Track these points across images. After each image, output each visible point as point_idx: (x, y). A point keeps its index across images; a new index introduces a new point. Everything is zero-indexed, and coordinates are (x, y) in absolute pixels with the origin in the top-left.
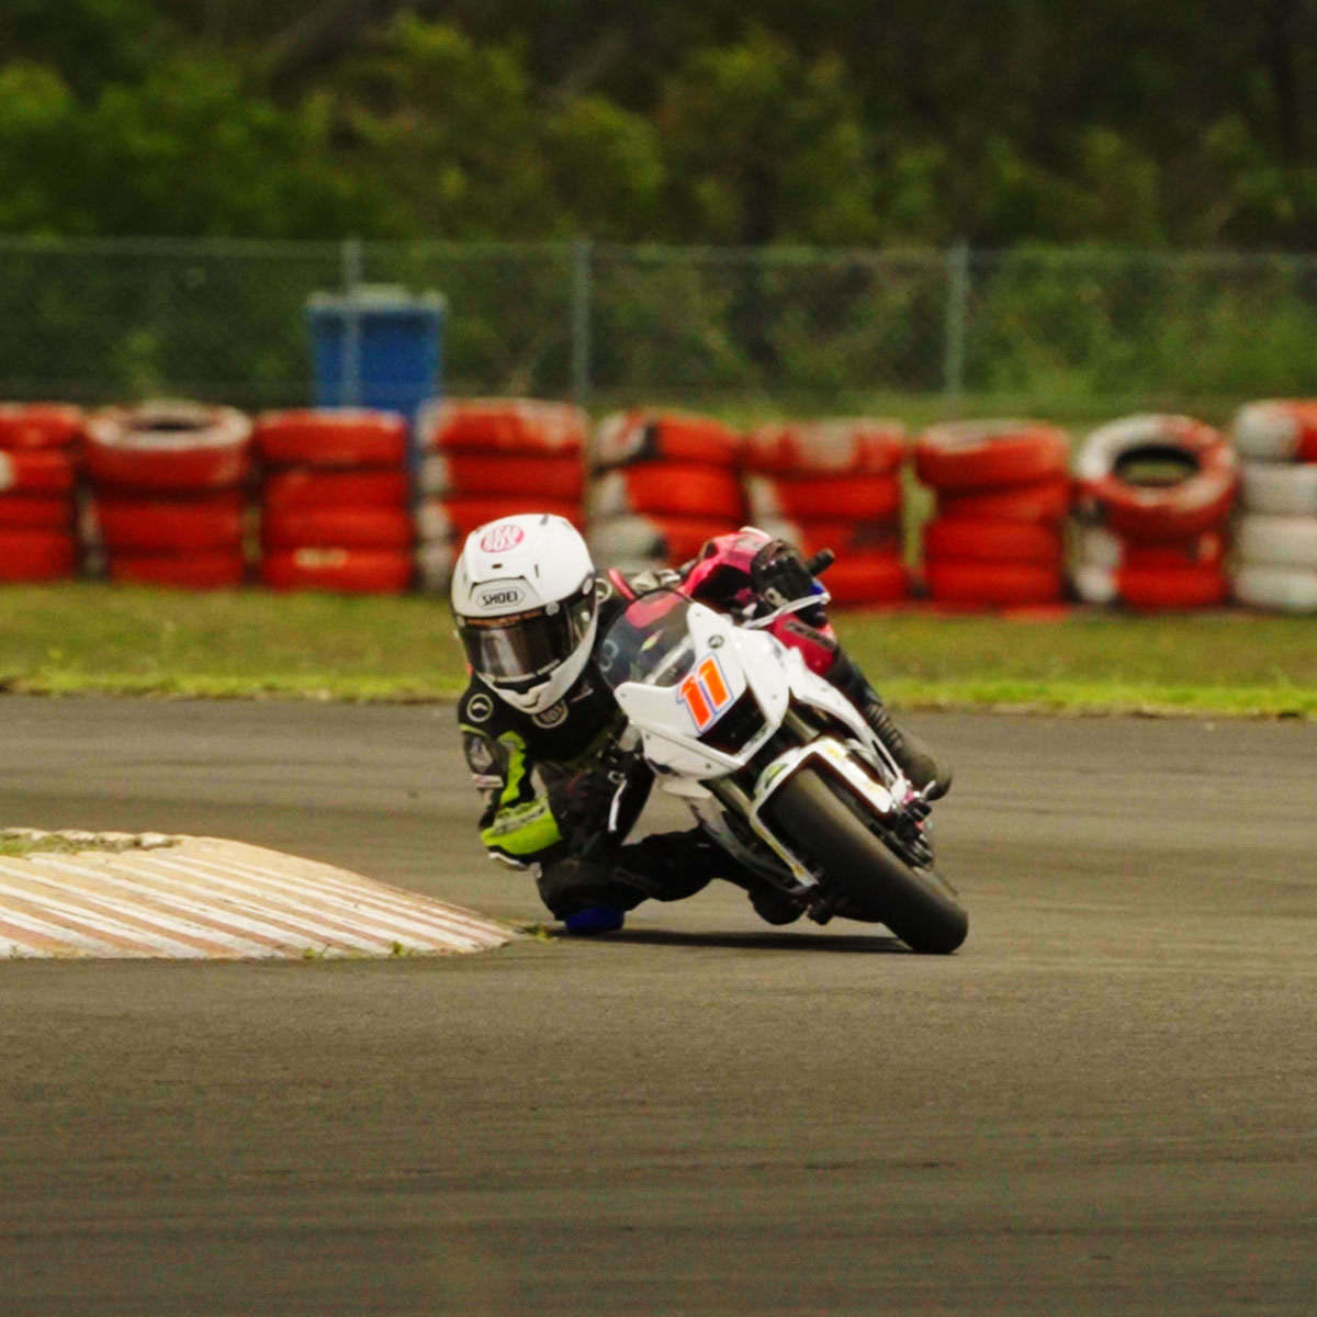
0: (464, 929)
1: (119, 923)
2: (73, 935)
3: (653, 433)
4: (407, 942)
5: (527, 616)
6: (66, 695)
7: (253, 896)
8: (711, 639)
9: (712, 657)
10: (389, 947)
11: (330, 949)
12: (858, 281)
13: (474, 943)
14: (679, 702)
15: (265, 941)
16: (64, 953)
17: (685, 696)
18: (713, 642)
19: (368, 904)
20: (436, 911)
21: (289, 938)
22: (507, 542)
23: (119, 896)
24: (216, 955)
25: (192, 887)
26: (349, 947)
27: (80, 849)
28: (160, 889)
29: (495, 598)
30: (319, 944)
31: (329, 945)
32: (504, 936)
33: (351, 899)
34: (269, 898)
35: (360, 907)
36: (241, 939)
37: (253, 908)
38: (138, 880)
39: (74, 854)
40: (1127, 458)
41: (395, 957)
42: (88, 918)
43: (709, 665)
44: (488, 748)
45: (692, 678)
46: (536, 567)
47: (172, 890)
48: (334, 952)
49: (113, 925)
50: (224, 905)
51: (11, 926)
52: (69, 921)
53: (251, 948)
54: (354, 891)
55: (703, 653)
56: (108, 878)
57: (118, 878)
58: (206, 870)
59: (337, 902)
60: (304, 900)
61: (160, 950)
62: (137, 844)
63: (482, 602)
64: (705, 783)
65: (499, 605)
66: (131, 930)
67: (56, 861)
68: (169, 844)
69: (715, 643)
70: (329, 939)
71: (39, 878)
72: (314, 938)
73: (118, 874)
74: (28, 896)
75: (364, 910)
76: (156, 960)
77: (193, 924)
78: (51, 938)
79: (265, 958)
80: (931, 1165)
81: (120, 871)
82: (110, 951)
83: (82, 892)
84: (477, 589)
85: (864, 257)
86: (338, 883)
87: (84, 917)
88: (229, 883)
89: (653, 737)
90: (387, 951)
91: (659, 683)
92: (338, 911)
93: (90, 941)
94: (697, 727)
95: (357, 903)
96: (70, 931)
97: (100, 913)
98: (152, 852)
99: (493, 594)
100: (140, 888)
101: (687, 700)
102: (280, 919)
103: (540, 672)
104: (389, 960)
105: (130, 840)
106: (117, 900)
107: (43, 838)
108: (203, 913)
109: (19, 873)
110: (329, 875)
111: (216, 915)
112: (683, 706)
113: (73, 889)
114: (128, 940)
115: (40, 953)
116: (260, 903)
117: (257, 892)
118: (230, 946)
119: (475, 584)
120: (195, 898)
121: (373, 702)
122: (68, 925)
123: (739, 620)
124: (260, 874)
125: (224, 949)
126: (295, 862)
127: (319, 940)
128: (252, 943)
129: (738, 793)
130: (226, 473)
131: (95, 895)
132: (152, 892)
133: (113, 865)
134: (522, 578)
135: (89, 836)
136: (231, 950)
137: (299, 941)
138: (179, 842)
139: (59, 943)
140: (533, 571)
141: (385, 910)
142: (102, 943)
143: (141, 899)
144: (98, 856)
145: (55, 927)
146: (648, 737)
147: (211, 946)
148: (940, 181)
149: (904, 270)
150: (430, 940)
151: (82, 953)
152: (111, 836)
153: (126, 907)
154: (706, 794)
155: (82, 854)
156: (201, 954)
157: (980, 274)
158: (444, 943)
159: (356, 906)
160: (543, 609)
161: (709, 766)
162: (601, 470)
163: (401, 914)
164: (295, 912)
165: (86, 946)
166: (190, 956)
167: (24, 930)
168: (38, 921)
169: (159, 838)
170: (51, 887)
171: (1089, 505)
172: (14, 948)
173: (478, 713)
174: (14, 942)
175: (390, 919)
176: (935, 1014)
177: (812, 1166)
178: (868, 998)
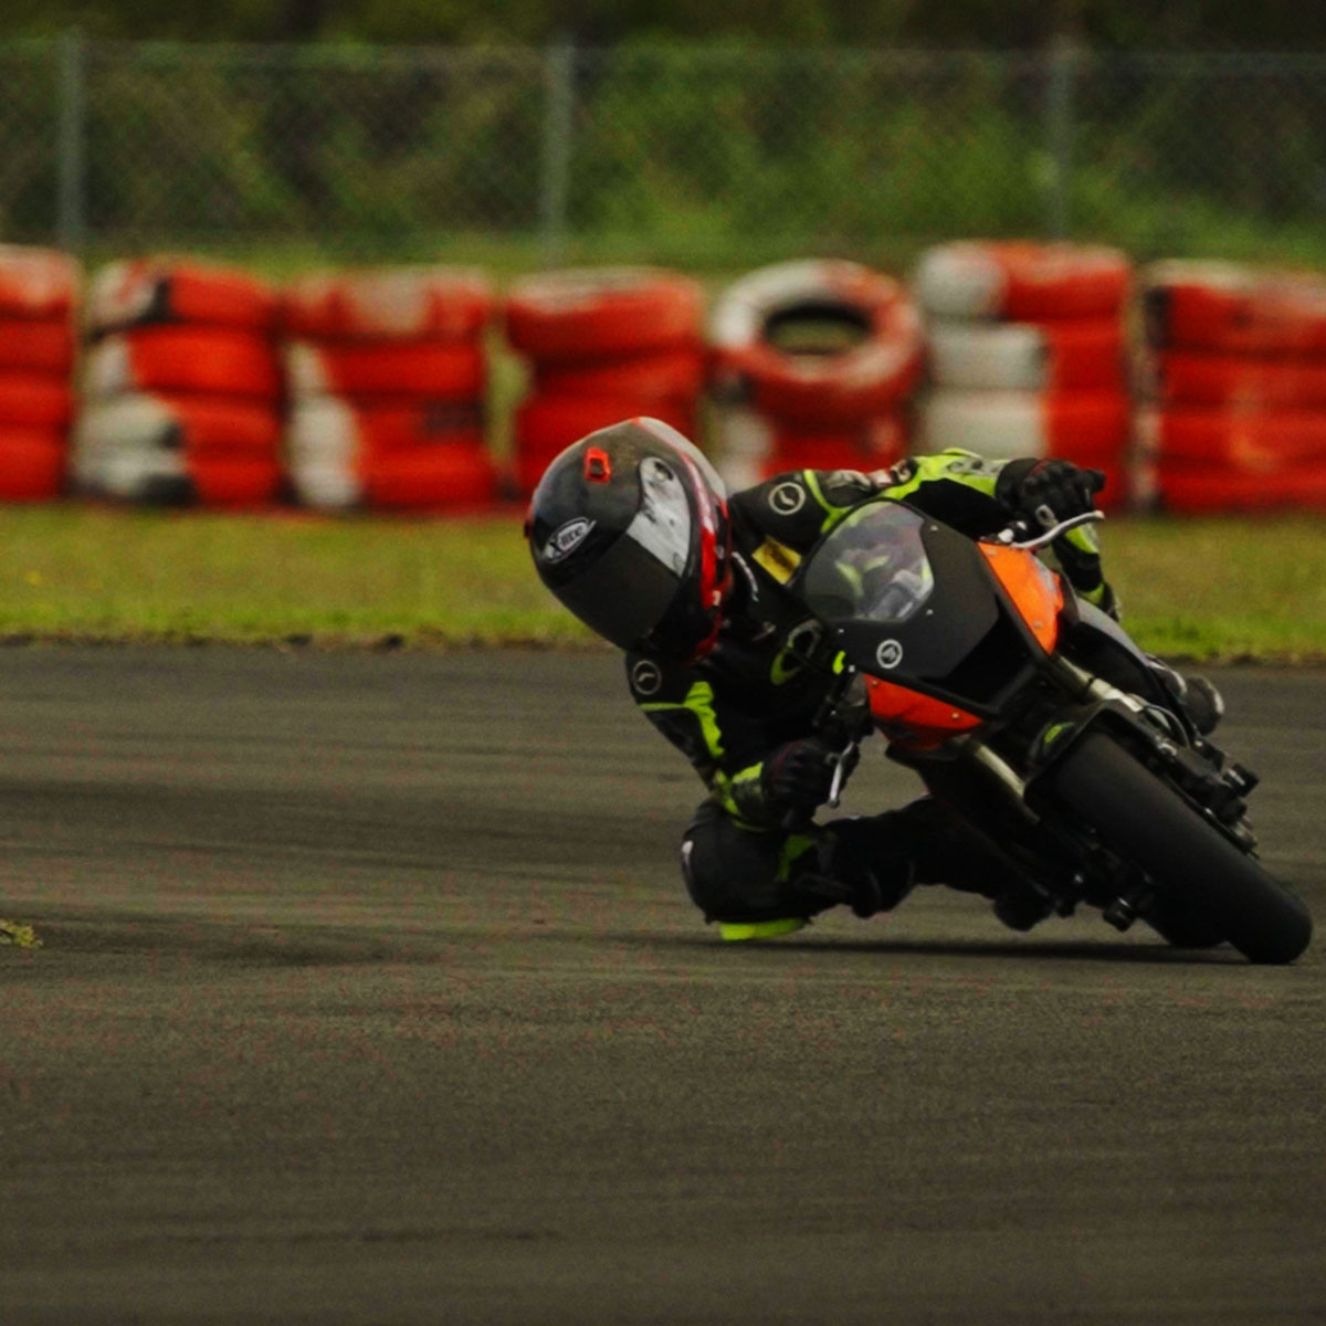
3: (164, 289)
12: (428, 88)
40: (780, 320)
80: (525, 1236)
85: (435, 58)
149: (491, 74)
157: (587, 81)
162: (99, 335)
171: (731, 380)
176: (530, 1038)
177: (373, 1237)
178: (443, 1019)
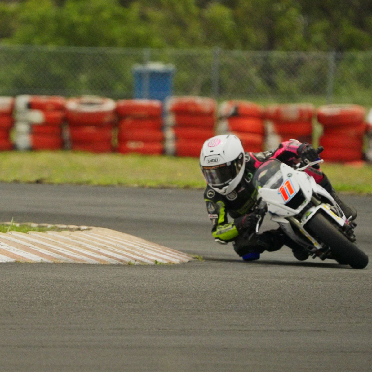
0: (177, 257)
1: (73, 253)
2: (60, 256)
3: (237, 109)
4: (159, 260)
5: (221, 166)
6: (59, 184)
7: (113, 245)
8: (288, 174)
9: (289, 180)
10: (154, 262)
11: (136, 262)
12: (300, 62)
13: (180, 261)
14: (279, 194)
15: (117, 259)
16: (56, 261)
17: (281, 192)
18: (289, 175)
19: (147, 249)
20: (168, 251)
21: (124, 258)
22: (215, 144)
23: (73, 245)
24: (102, 263)
25: (95, 242)
26: (141, 261)
27: (62, 231)
28: (86, 243)
29: (211, 161)
30: (133, 260)
31: (136, 261)
32: (189, 259)
33: (142, 247)
34: (118, 246)
35: (145, 249)
36: (109, 258)
37: (113, 249)
38: (80, 240)
39: (60, 232)
41: (155, 265)
42: (64, 251)
43: (288, 182)
44: (213, 206)
45: (283, 186)
46: (224, 151)
47: (89, 243)
48: (137, 263)
49: (71, 253)
50: (104, 248)
51: (41, 253)
52: (58, 252)
53: (113, 261)
54: (144, 245)
55: (285, 179)
56: (70, 239)
57: (74, 239)
58: (100, 237)
59: (138, 248)
60: (129, 247)
61: (85, 261)
62: (79, 229)
63: (208, 162)
64: (287, 218)
65: (212, 163)
66: (77, 255)
67: (55, 234)
68: (89, 229)
69: (290, 176)
70: (136, 259)
71: (50, 239)
72: (131, 259)
73: (73, 238)
74: (46, 244)
75: (146, 251)
76: (84, 264)
77: (95, 253)
78: (53, 257)
79: (117, 264)
80: (318, 331)
81: (74, 237)
82: (71, 261)
83: (62, 243)
84: (206, 158)
85: (302, 55)
86: (138, 242)
87: (63, 251)
88: (106, 241)
89: (270, 204)
90: (153, 263)
91: (272, 188)
92: (139, 251)
93: (64, 258)
94: (285, 201)
95: (144, 248)
96: (59, 255)
97: (68, 250)
98: (84, 231)
99: (211, 159)
100: (80, 243)
101: (281, 193)
102: (122, 253)
103: (226, 183)
104: (154, 266)
105: (77, 228)
106: (73, 246)
107: (51, 227)
108: (98, 250)
109: (44, 237)
110: (136, 240)
111: (103, 251)
112: (280, 195)
113: (59, 242)
114: (76, 258)
115: (49, 261)
116: (116, 248)
117: (115, 244)
118: (106, 260)
119: (205, 157)
120: (96, 245)
121: (150, 188)
122: (58, 253)
123: (295, 168)
124: (115, 239)
125: (104, 261)
126: (126, 236)
127: (133, 259)
128: (112, 259)
129: (297, 221)
130: (107, 119)
131: (66, 244)
132: (83, 243)
133: (72, 235)
134: (219, 154)
135: (64, 226)
136: (107, 262)
137: (127, 260)
138: (91, 229)
139: (55, 258)
140: (223, 152)
141: (153, 250)
142: (68, 259)
143: (80, 246)
144: (68, 233)
145: (54, 253)
146: (269, 205)
147: (101, 260)
148: (327, 33)
149: (315, 59)
150: (166, 260)
151: (62, 262)
152: (72, 227)
153: (75, 248)
154: (287, 222)
155: (62, 232)
156: (98, 262)
158: (170, 260)
159: (144, 249)
160: (226, 164)
161: (288, 213)
162: (221, 118)
163: (157, 252)
164: (126, 251)
165: (63, 259)
166: (95, 263)
167: (45, 254)
168: (50, 252)
169: (85, 227)
170: (53, 241)
172: (42, 260)
173: (210, 195)
174: (42, 258)
175: (155, 254)
176: (320, 285)
177: (282, 331)
178: (300, 280)
